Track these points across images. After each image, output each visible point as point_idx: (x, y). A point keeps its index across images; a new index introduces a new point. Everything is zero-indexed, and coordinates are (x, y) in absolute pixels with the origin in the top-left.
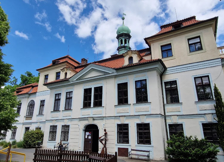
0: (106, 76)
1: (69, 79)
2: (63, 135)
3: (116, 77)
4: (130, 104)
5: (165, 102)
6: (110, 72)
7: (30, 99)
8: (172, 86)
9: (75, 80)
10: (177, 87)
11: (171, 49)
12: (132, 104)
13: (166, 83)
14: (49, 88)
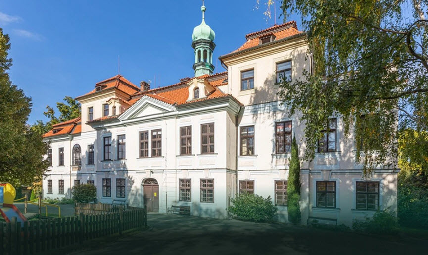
0: (165, 115)
1: (118, 117)
2: (119, 189)
3: (178, 116)
4: (194, 155)
5: (239, 154)
6: (170, 110)
7: (74, 143)
8: (249, 133)
9: (126, 118)
10: (254, 133)
11: (253, 78)
12: (196, 155)
13: (243, 128)
14: (95, 129)
